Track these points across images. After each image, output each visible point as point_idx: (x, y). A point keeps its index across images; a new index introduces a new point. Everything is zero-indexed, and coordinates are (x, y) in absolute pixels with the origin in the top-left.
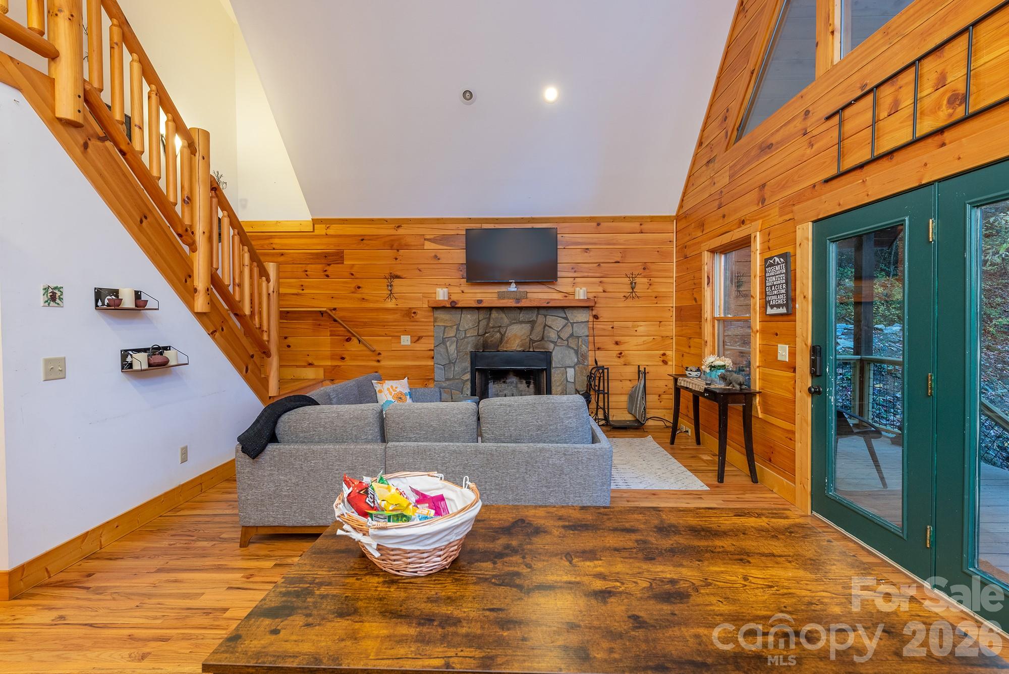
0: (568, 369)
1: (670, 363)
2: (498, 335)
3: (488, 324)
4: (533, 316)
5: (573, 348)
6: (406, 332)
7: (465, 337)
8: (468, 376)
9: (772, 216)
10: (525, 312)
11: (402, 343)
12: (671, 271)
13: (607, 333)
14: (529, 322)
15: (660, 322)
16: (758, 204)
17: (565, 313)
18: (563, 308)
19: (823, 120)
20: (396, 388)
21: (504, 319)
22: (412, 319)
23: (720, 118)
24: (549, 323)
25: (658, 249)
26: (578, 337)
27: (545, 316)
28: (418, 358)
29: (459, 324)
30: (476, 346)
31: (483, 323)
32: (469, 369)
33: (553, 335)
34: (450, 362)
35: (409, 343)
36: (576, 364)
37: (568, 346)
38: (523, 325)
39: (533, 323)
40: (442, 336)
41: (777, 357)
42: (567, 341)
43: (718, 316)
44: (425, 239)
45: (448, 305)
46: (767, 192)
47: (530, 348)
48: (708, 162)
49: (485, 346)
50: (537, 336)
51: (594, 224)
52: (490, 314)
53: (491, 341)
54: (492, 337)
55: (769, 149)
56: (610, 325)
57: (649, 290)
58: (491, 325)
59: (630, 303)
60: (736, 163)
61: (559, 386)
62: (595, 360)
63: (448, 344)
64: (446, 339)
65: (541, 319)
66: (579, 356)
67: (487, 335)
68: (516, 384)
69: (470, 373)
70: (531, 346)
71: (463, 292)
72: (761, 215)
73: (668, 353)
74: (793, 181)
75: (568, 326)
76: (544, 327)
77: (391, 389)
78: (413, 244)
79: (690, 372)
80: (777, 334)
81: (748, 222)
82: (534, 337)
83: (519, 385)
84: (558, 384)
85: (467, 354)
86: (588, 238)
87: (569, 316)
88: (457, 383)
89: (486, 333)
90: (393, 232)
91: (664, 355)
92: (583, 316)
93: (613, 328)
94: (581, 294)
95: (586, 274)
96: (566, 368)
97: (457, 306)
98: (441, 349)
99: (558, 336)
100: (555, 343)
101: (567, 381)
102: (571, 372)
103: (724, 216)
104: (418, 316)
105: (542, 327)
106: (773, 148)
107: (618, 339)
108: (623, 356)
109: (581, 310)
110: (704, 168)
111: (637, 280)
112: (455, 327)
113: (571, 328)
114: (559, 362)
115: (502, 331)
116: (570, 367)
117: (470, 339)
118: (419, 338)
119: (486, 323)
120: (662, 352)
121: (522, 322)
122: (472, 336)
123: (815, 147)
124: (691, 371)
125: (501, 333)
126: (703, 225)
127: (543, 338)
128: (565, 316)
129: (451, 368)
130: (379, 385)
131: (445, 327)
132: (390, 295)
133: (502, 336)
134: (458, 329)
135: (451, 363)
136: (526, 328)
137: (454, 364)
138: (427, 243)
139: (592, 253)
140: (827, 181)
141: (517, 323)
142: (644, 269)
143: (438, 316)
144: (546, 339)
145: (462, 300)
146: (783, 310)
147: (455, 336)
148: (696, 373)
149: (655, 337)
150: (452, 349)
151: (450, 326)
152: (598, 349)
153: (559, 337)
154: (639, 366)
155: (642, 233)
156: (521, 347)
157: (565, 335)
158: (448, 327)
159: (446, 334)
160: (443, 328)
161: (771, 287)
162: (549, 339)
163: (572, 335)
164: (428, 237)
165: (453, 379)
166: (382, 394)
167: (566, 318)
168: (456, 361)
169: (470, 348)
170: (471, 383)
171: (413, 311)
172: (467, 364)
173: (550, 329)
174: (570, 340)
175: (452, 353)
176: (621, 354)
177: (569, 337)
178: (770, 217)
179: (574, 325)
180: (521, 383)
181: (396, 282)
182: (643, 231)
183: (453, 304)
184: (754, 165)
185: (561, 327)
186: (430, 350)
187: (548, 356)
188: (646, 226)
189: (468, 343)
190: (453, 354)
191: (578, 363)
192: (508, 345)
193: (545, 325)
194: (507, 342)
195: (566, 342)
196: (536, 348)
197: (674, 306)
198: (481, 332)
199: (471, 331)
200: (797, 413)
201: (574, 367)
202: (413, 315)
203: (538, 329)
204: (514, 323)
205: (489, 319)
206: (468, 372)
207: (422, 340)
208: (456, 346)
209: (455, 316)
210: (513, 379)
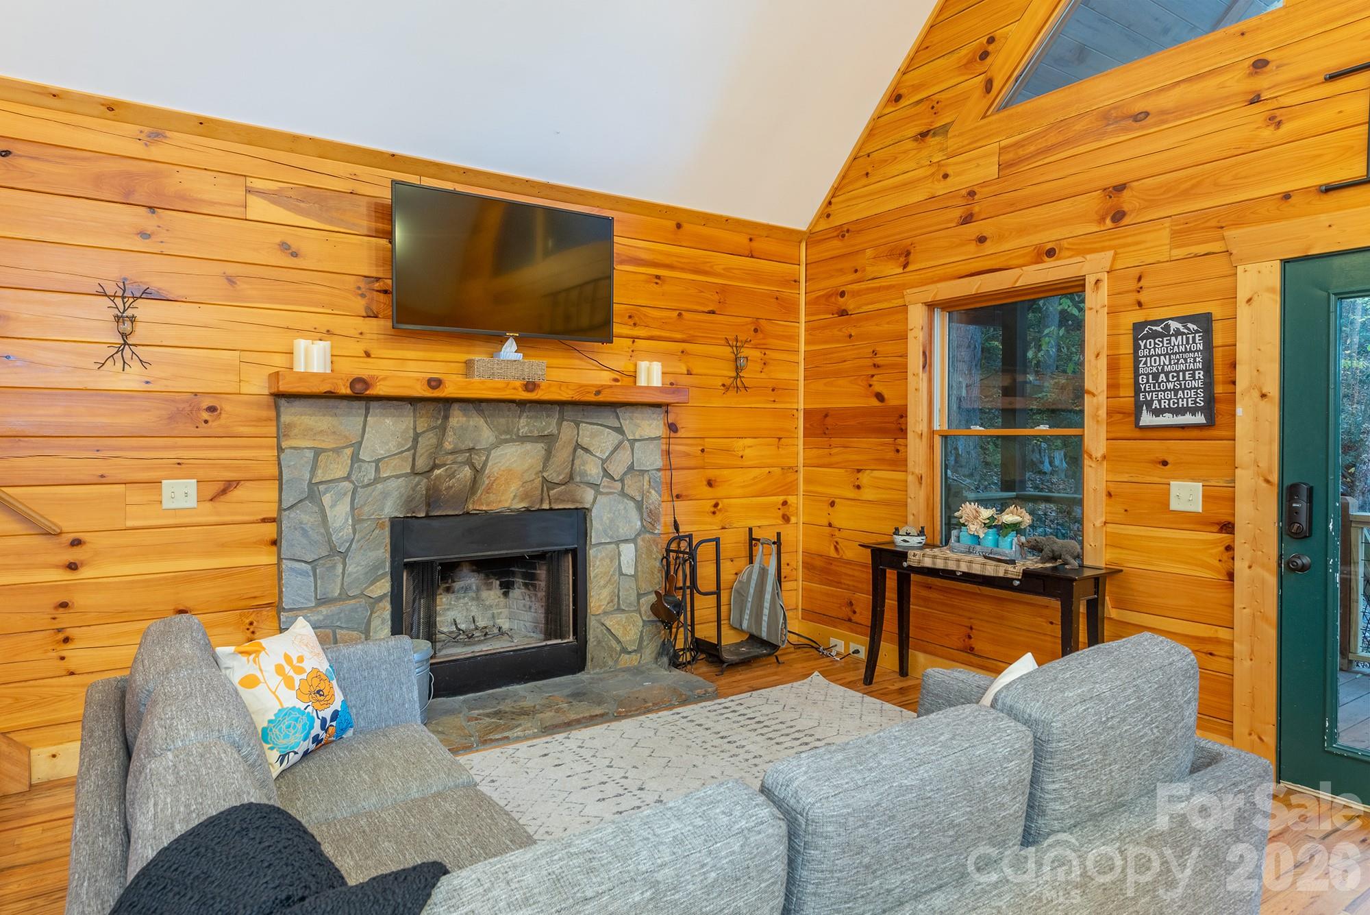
0: (623, 547)
1: (793, 520)
2: (467, 472)
3: (440, 444)
4: (548, 424)
5: (632, 499)
6: (180, 468)
7: (377, 480)
8: (384, 587)
9: (1148, 245)
10: (532, 414)
11: (167, 504)
12: (794, 338)
13: (692, 463)
14: (541, 438)
15: (780, 439)
16: (1102, 220)
17: (618, 418)
18: (614, 406)
19: (1322, 78)
20: (301, 659)
21: (482, 430)
22: (204, 429)
23: (964, 52)
24: (585, 441)
25: (778, 294)
26: (643, 472)
27: (578, 426)
28: (223, 545)
29: (360, 443)
30: (409, 500)
31: (428, 440)
32: (388, 569)
33: (592, 470)
34: (333, 551)
35: (192, 502)
36: (639, 534)
37: (623, 494)
38: (528, 446)
39: (549, 440)
40: (307, 476)
41: (1168, 505)
42: (622, 480)
43: (938, 428)
44: (249, 191)
45: (346, 391)
46: (1127, 200)
47: (542, 501)
48: (924, 135)
49: (432, 498)
50: (559, 474)
51: (671, 224)
52: (446, 418)
53: (450, 488)
54: (452, 476)
55: (1136, 121)
56: (697, 445)
57: (763, 375)
58: (448, 446)
59: (732, 399)
60: (1024, 140)
61: (605, 586)
62: (675, 521)
63: (327, 500)
64: (322, 488)
65: (567, 430)
66: (645, 515)
67: (437, 472)
68: (478, 590)
69: (389, 578)
70: (545, 494)
71: (368, 355)
72: (1112, 243)
73: (791, 499)
74: (1216, 185)
75: (624, 448)
76: (575, 450)
77: (287, 668)
78: (206, 197)
79: (906, 538)
80: (1165, 463)
81: (1067, 253)
82: (553, 475)
83: (485, 594)
84: (602, 583)
85: (382, 526)
86: (661, 252)
87: (626, 425)
88: (354, 610)
89: (435, 466)
90: (136, 149)
91: (785, 503)
92: (650, 426)
93: (703, 451)
94: (651, 374)
95: (656, 333)
96: (618, 543)
97: (369, 392)
98: (306, 516)
99: (605, 470)
100: (594, 486)
101: (621, 574)
102: (628, 551)
103: (982, 240)
104: (222, 421)
105: (570, 449)
106: (1149, 120)
107: (711, 473)
108: (720, 510)
109: (649, 411)
110: (911, 145)
111: (745, 352)
112: (349, 451)
113: (629, 452)
114: (605, 531)
115: (478, 460)
116: (626, 541)
117: (393, 484)
118: (228, 487)
119: (434, 441)
120: (781, 499)
121: (524, 439)
122: (397, 477)
123: (1285, 128)
124: (908, 534)
125: (473, 466)
126: (908, 254)
127: (571, 477)
128: (617, 425)
129: (334, 567)
130: (244, 659)
131: (318, 452)
132: (121, 350)
133: (477, 472)
134: (355, 458)
135: (337, 553)
136: (535, 451)
137: (344, 555)
138: (253, 200)
139: (666, 288)
140: (1329, 189)
141: (512, 441)
142: (756, 330)
143: (295, 419)
144: (578, 479)
145: (385, 379)
146: (1200, 419)
147: (348, 478)
148: (919, 539)
149: (771, 469)
150: (339, 513)
151: (333, 450)
152: (678, 496)
153: (606, 473)
154: (750, 530)
155: (752, 257)
156: (522, 500)
157: (617, 469)
158: (324, 450)
159: (319, 472)
160: (310, 454)
161: (1156, 376)
162: (585, 479)
163: (631, 468)
164: (258, 184)
165: (344, 597)
166: (261, 689)
167: (620, 430)
168: (348, 549)
169: (391, 509)
170: (391, 603)
171: (207, 402)
172: (382, 553)
173: (586, 456)
174: (628, 481)
175: (337, 525)
176: (716, 505)
177: (625, 474)
178: (1142, 246)
179: (637, 444)
180: (489, 587)
181: (144, 310)
182: (754, 254)
183: (359, 387)
184: (1082, 149)
185: (611, 449)
186: (264, 520)
187: (580, 517)
188: (759, 245)
189: (385, 495)
190: (341, 529)
191: (644, 529)
192: (492, 497)
193: (578, 446)
194: (488, 490)
195: (619, 485)
196: (558, 500)
197: (801, 406)
198: (421, 463)
199: (395, 461)
200: (1237, 606)
201: (634, 541)
202: (206, 415)
203: (562, 454)
204: (506, 441)
205: (443, 429)
206: (384, 575)
207: (237, 494)
208: (353, 508)
209: (348, 422)
210: (470, 580)
